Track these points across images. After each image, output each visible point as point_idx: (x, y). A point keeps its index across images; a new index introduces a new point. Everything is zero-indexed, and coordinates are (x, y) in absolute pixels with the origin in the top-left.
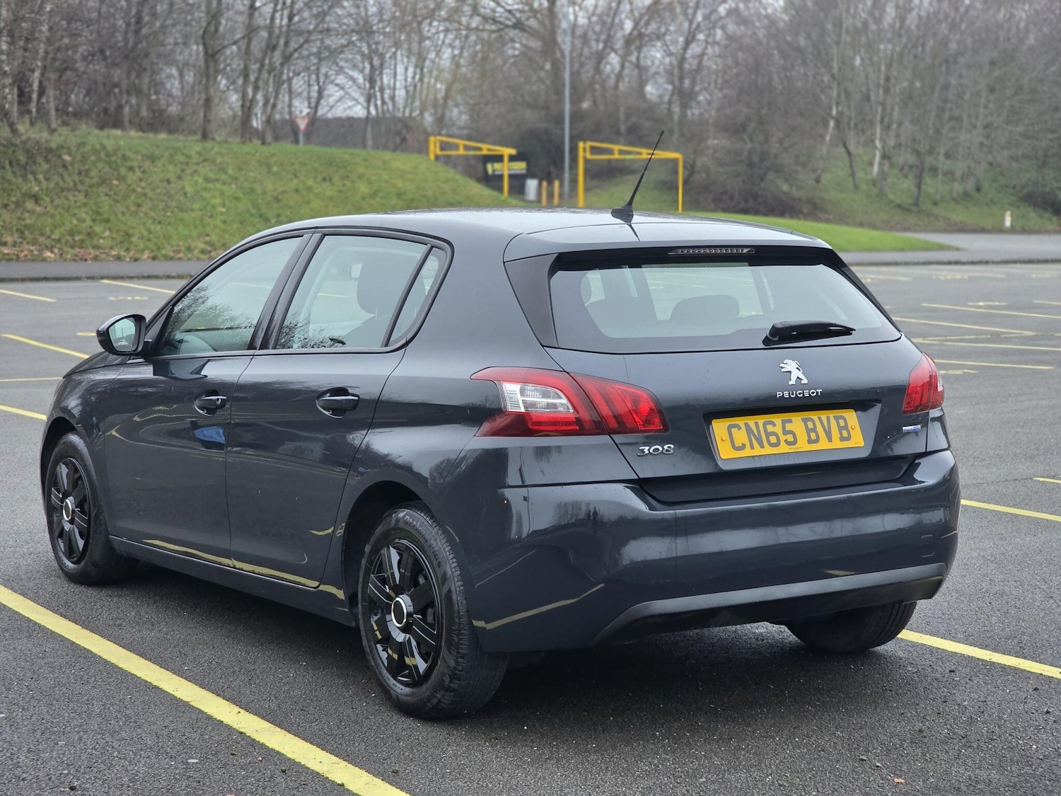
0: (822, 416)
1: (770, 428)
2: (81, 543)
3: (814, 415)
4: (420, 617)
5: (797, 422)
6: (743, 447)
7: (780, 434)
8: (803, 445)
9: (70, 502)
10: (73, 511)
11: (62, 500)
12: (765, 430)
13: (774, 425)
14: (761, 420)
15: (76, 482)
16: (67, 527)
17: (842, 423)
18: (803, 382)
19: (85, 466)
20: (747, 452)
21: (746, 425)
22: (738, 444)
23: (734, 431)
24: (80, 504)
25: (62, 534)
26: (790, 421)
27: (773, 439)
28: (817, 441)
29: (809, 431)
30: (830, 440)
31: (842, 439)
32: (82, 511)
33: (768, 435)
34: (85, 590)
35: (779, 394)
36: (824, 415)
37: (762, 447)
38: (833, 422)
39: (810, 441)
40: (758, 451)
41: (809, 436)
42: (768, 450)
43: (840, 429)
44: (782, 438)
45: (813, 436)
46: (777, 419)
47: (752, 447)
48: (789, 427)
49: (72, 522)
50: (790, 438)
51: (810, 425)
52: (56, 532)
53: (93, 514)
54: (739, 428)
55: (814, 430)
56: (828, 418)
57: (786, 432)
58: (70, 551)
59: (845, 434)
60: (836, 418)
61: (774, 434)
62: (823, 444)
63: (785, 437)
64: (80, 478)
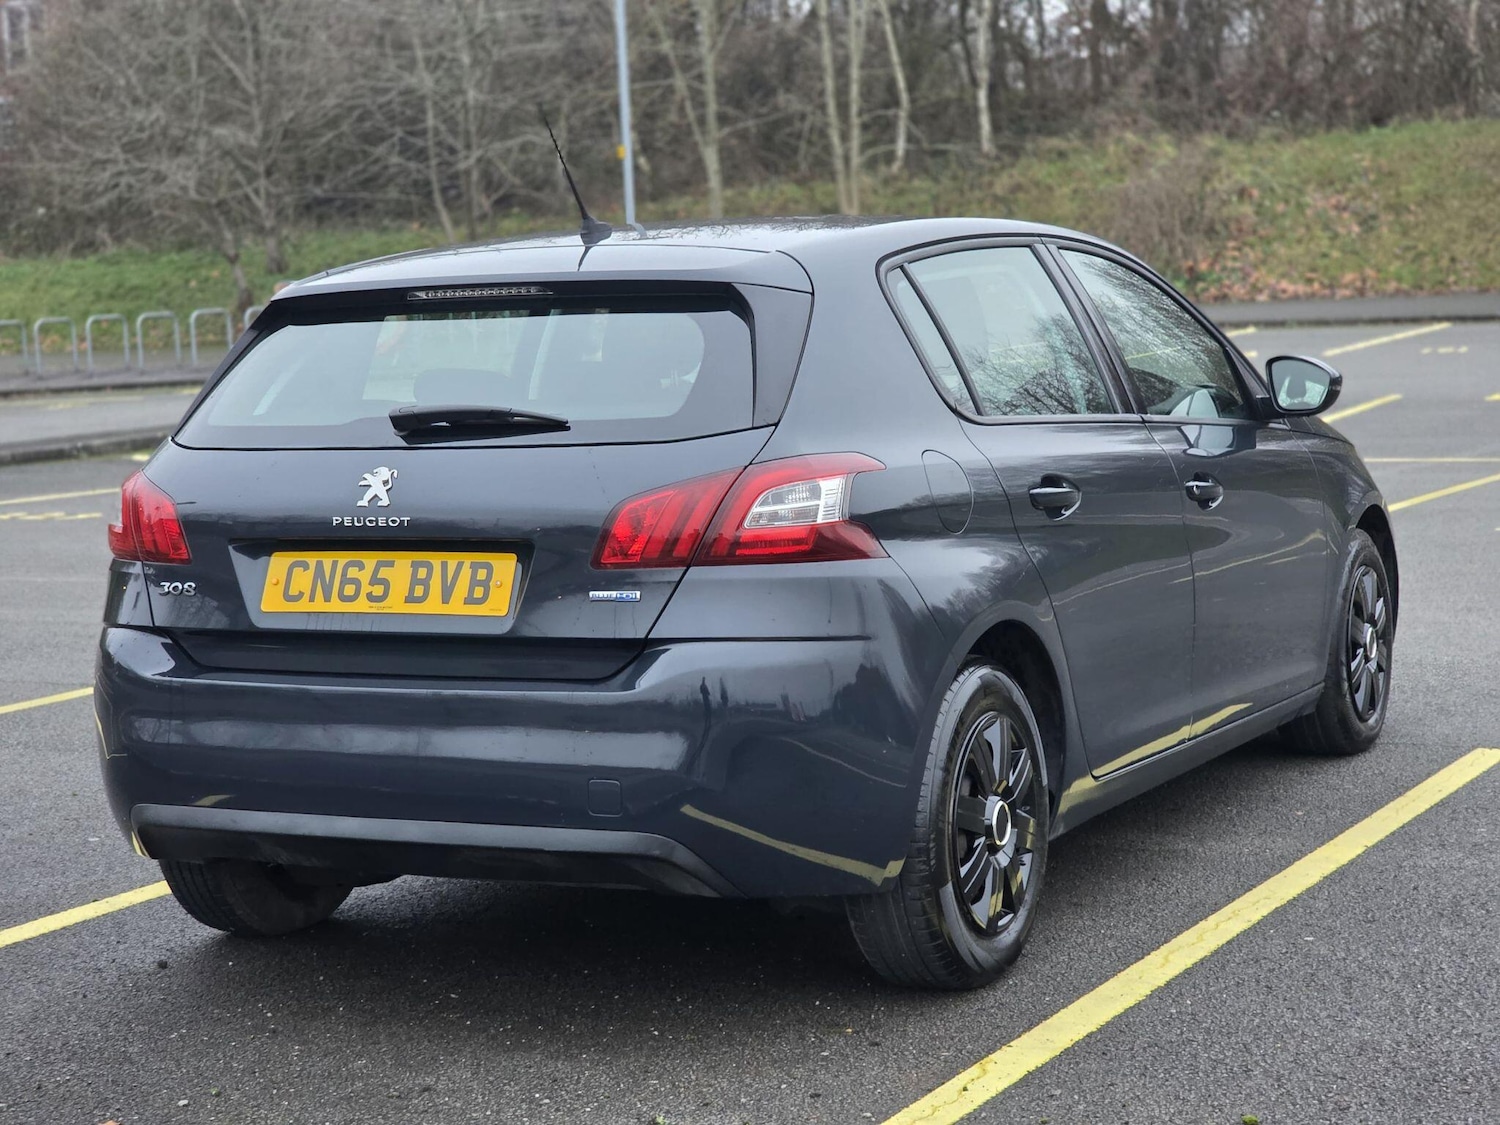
0: (450, 562)
1: (353, 572)
3: (436, 559)
5: (401, 566)
8: (395, 604)
12: (344, 574)
18: (380, 504)
29: (415, 581)
31: (470, 600)
33: (345, 581)
35: (336, 520)
38: (466, 572)
44: (366, 588)
47: (312, 599)
48: (384, 573)
50: (378, 590)
51: (422, 573)
55: (426, 583)
57: (374, 581)
63: (370, 589)
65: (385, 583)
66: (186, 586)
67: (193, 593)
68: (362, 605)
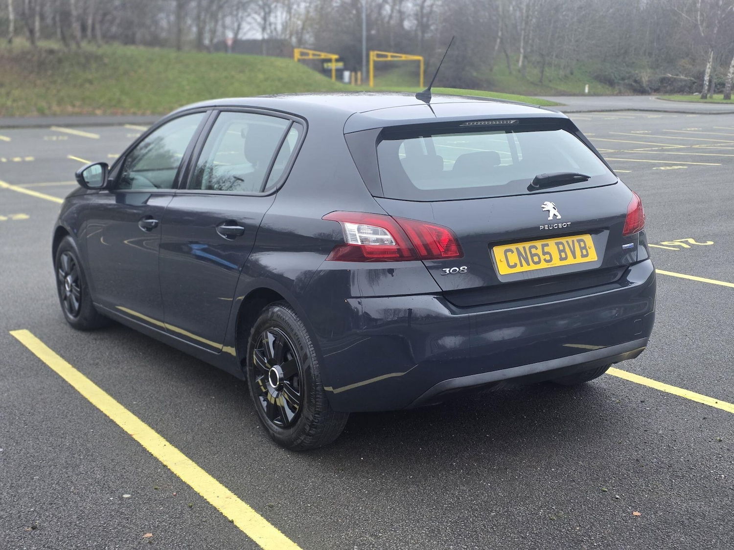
1: (534, 251)
2: (76, 305)
4: (288, 382)
6: (515, 266)
7: (540, 253)
8: (556, 262)
9: (69, 279)
10: (71, 285)
11: (65, 277)
12: (531, 252)
13: (537, 249)
14: (527, 245)
15: (72, 266)
16: (68, 294)
17: (582, 245)
18: (558, 218)
19: (77, 257)
20: (518, 269)
21: (517, 249)
22: (512, 264)
23: (509, 254)
24: (76, 281)
25: (66, 298)
26: (547, 245)
27: (536, 259)
28: (566, 258)
29: (560, 251)
30: (575, 257)
31: (583, 256)
32: (77, 286)
33: (532, 255)
34: (80, 334)
35: (542, 227)
36: (570, 239)
37: (529, 264)
38: (576, 244)
39: (561, 259)
40: (526, 268)
41: (560, 255)
42: (533, 267)
43: (582, 249)
44: (542, 257)
45: (563, 255)
46: (538, 244)
47: (522, 266)
48: (546, 249)
49: (71, 291)
50: (547, 257)
51: (561, 247)
52: (63, 297)
53: (83, 287)
54: (513, 252)
55: (564, 251)
56: (573, 241)
57: (544, 253)
58: (71, 310)
59: (584, 252)
60: (579, 241)
61: (536, 255)
62: (570, 261)
64: (74, 265)
65: (548, 253)
66: (461, 268)
67: (466, 271)
68: (543, 265)
